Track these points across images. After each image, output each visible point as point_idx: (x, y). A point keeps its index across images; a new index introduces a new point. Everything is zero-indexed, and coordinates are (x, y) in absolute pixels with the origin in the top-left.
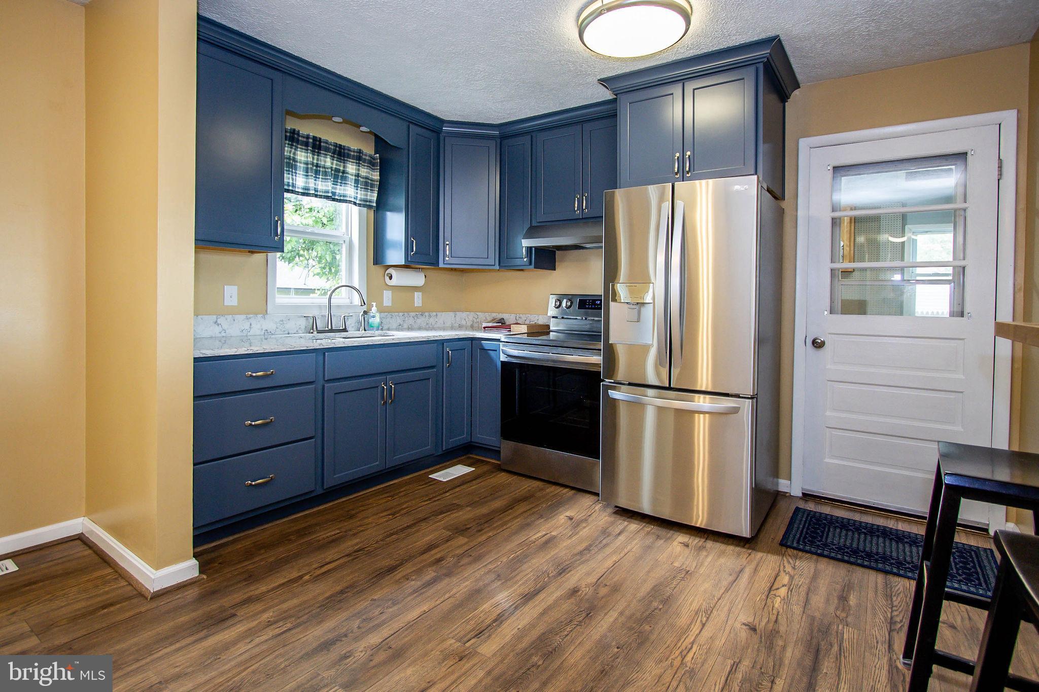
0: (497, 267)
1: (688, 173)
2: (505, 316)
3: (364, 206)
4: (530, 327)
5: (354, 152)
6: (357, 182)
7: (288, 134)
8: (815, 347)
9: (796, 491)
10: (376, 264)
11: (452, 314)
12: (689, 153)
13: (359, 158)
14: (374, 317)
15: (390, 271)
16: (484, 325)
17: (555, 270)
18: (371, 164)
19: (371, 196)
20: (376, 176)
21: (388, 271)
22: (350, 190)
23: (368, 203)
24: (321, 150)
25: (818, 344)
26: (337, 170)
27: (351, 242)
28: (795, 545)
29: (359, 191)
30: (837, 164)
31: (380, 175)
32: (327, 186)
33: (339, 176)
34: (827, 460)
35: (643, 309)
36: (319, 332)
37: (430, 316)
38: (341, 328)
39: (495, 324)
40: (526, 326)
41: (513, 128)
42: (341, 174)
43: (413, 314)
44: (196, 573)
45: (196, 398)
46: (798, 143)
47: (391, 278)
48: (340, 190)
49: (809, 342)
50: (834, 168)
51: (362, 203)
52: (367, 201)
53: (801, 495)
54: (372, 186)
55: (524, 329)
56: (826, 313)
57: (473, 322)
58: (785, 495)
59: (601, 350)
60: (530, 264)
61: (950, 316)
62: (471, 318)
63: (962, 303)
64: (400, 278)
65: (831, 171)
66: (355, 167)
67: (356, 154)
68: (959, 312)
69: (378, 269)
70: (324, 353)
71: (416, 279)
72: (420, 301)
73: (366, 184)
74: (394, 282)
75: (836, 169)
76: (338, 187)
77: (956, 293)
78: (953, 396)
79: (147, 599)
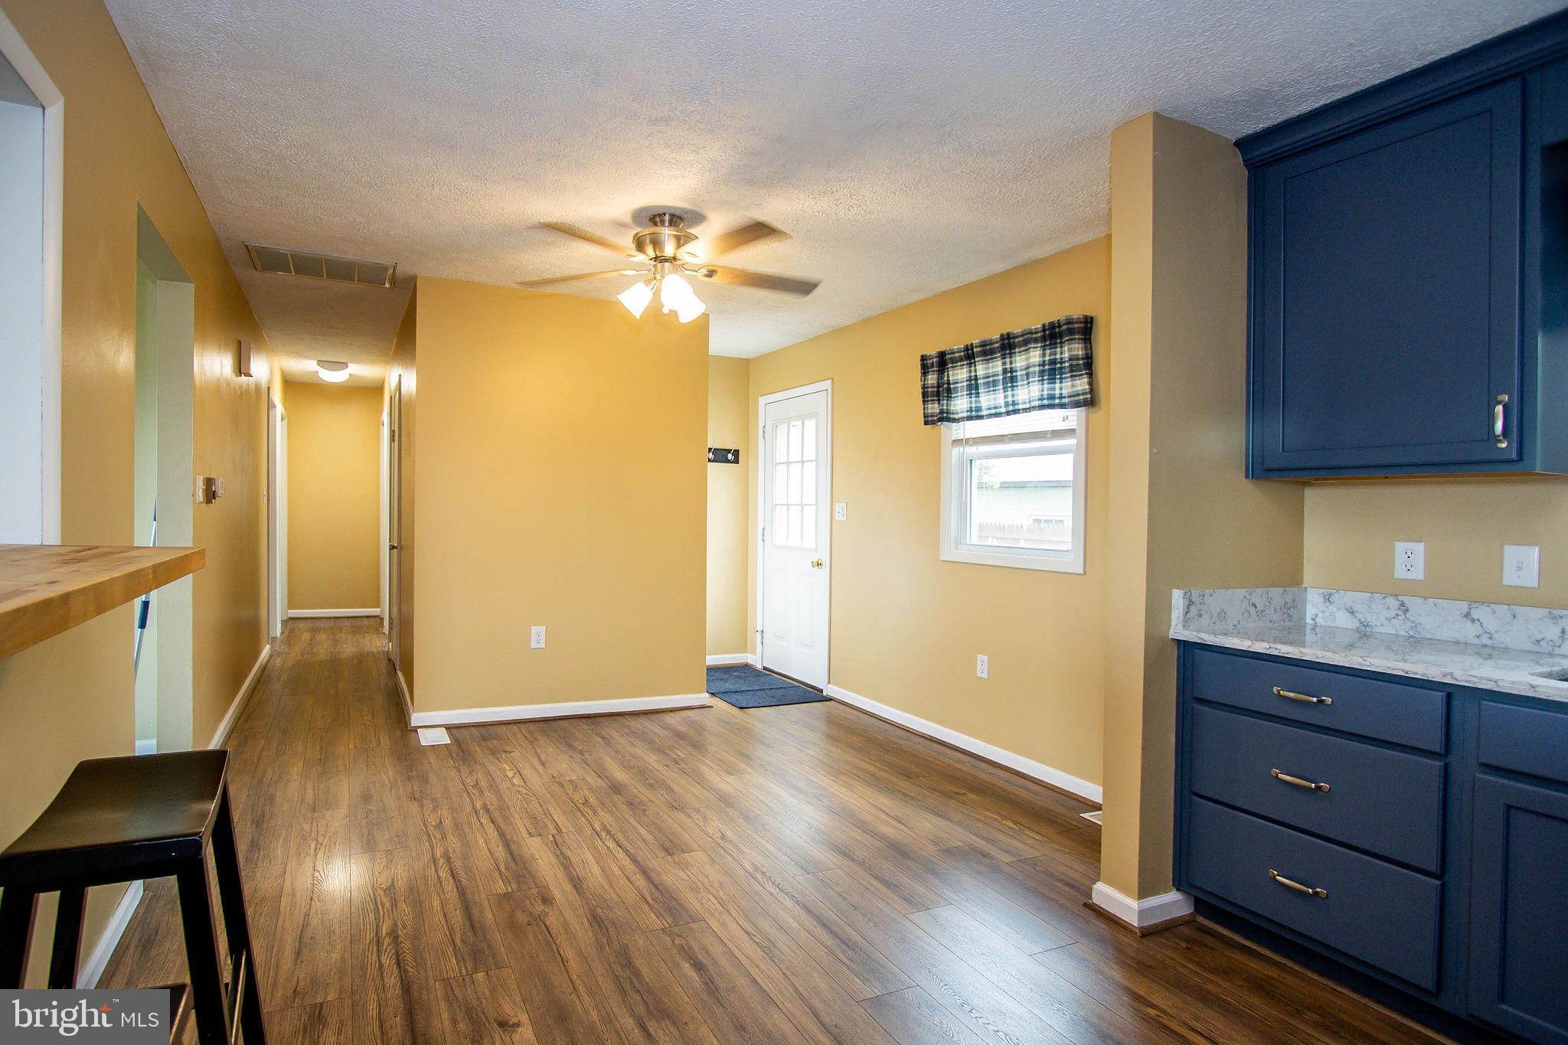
79: (1131, 931)
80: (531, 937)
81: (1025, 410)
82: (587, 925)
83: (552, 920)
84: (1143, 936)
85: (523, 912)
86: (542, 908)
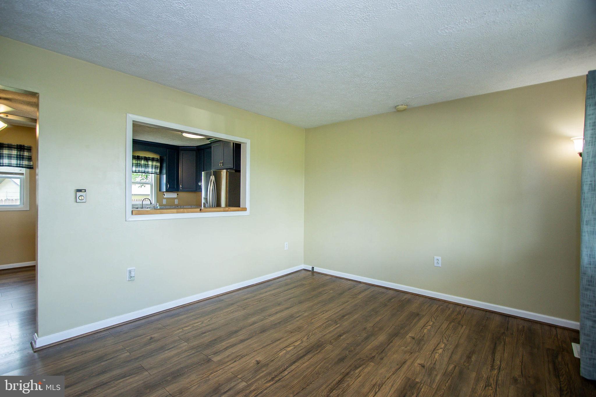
6: (152, 167)
20: (159, 164)
26: (146, 164)
33: (146, 166)
48: (146, 170)
76: (146, 169)
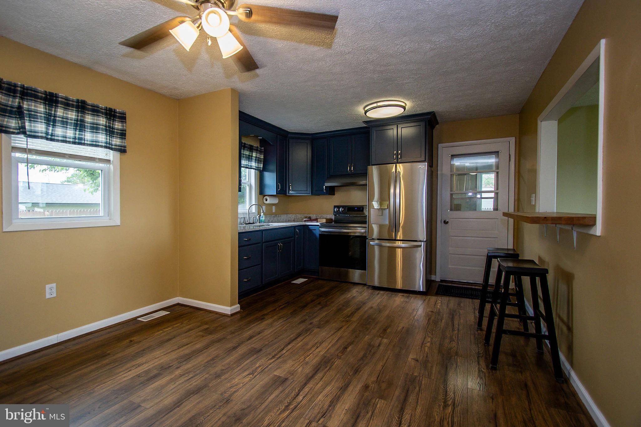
0: (310, 194)
1: (399, 159)
2: (311, 216)
3: (257, 170)
4: (327, 219)
5: (255, 147)
7: (243, 144)
8: (446, 224)
9: (438, 279)
10: (261, 194)
11: (286, 215)
12: (399, 152)
13: (257, 150)
14: (262, 217)
15: (266, 197)
16: (304, 219)
17: (334, 195)
18: (261, 152)
19: (260, 166)
21: (265, 198)
22: (254, 164)
23: (259, 169)
24: (245, 148)
25: (446, 222)
27: (251, 185)
28: (441, 293)
29: (256, 164)
30: (452, 154)
31: (264, 157)
32: (247, 163)
34: (450, 266)
35: (384, 211)
36: (246, 224)
37: (279, 217)
38: (252, 222)
39: (308, 219)
40: (325, 220)
41: (317, 136)
42: (251, 157)
43: (273, 216)
44: (239, 309)
45: (239, 247)
46: (438, 146)
47: (266, 200)
49: (443, 222)
50: (452, 155)
51: (256, 168)
52: (259, 168)
53: (440, 281)
54: (261, 161)
55: (324, 221)
56: (449, 210)
57: (295, 218)
58: (434, 281)
59: (366, 227)
60: (327, 193)
61: (493, 210)
62: (293, 217)
63: (497, 206)
64: (270, 201)
65: (450, 157)
66: (255, 154)
67: (256, 148)
68: (496, 209)
69: (261, 196)
70: (262, 232)
71: (275, 201)
72: (275, 210)
73: (258, 160)
74: (268, 202)
75: (452, 156)
77: (495, 201)
78: (494, 239)
79: (229, 316)
80: (387, 377)
81: (88, 145)
82: (362, 372)
83: (373, 379)
84: (231, 316)
85: (381, 387)
86: (371, 385)
